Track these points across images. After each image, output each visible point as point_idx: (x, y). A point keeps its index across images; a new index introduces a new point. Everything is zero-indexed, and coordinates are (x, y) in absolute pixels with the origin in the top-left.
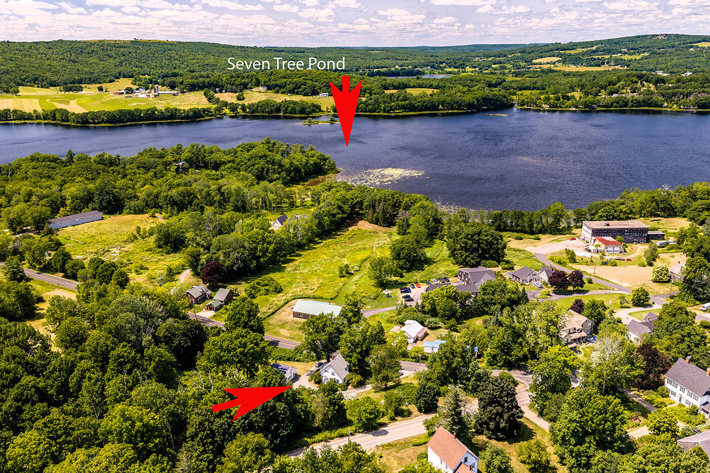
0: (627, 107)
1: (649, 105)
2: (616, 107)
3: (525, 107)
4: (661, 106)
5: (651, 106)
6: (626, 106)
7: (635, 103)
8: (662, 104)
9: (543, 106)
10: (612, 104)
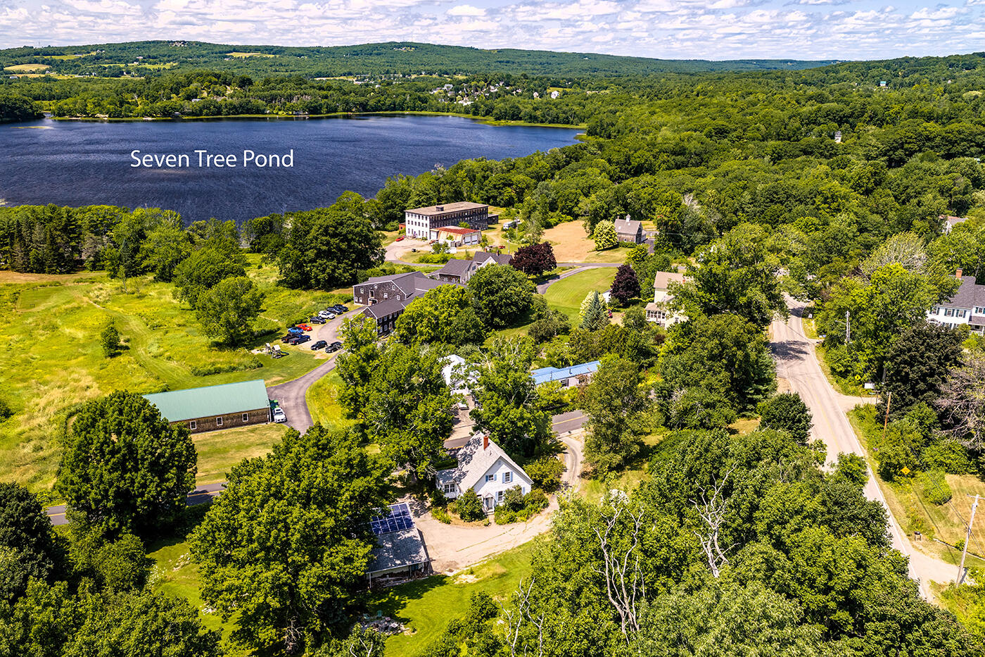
0: (221, 114)
1: (248, 111)
2: (207, 115)
3: (67, 117)
4: (263, 113)
5: (252, 113)
6: (219, 113)
7: (230, 109)
8: (265, 110)
9: (99, 115)
10: (201, 111)
